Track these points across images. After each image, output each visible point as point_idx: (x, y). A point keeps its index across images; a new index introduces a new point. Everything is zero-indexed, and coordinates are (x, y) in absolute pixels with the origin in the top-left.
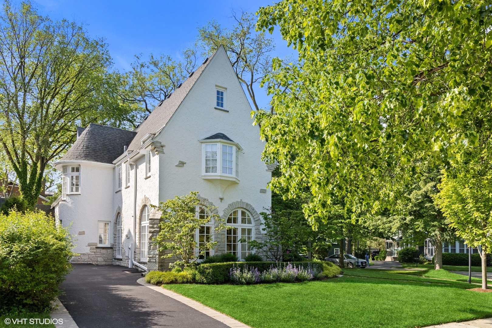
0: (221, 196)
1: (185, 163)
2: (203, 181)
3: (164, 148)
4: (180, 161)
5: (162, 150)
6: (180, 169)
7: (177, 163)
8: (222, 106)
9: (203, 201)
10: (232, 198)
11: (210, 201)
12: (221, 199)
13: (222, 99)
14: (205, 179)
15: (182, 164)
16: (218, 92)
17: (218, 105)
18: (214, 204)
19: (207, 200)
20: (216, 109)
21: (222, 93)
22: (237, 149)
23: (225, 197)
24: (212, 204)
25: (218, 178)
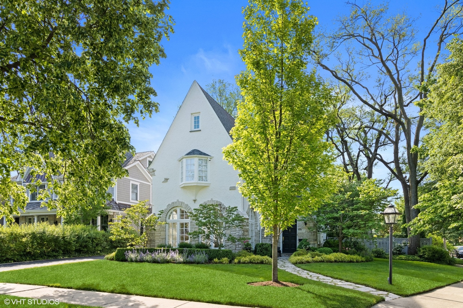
0: (194, 199)
1: (168, 179)
3: (155, 172)
4: (165, 178)
5: (153, 174)
6: (165, 184)
7: (163, 180)
8: (198, 127)
9: (180, 204)
10: (204, 198)
11: (186, 203)
12: (195, 201)
13: (198, 122)
14: (181, 188)
15: (166, 180)
16: (195, 117)
17: (195, 128)
18: (189, 205)
19: (184, 203)
20: (190, 132)
21: (198, 117)
22: (203, 159)
23: (198, 199)
24: (187, 205)
25: (183, 185)
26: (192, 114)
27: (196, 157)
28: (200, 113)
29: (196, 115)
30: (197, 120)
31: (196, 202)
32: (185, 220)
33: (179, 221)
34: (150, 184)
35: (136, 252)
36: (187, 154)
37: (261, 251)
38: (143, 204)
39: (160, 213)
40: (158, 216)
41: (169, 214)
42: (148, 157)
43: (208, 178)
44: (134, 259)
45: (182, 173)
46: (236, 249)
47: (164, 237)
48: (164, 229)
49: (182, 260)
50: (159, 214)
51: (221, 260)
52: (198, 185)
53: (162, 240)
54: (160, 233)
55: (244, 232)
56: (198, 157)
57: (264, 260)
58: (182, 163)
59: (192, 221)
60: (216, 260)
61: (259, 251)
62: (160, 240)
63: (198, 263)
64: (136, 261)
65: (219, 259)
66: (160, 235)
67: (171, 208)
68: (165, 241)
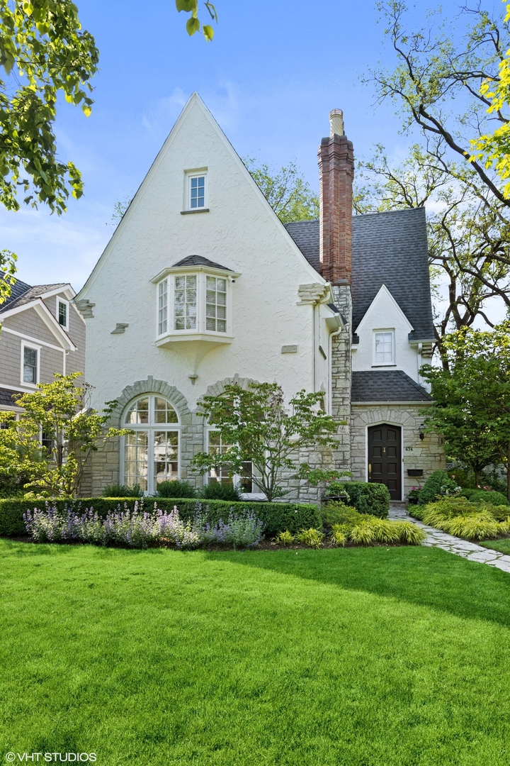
0: (192, 373)
1: (127, 326)
2: (157, 351)
3: (93, 309)
4: (117, 324)
5: (89, 313)
6: (119, 337)
7: (114, 328)
8: (201, 203)
9: (157, 386)
10: (216, 374)
11: (170, 384)
12: (194, 379)
13: (202, 191)
14: (159, 347)
15: (121, 328)
16: (194, 181)
17: (193, 205)
18: (179, 389)
19: (166, 384)
20: (183, 213)
21: (202, 180)
22: (217, 277)
23: (200, 373)
24: (174, 389)
25: (168, 340)
26: (186, 172)
27: (201, 270)
28: (206, 169)
29: (197, 175)
30: (198, 186)
31: (197, 382)
32: (166, 424)
33: (153, 428)
34: (64, 351)
35: (55, 510)
36: (179, 264)
37: (370, 505)
38: (68, 383)
39: (107, 407)
40: (104, 414)
41: (128, 410)
42: (59, 295)
43: (228, 324)
44: (51, 534)
45: (163, 312)
46: (298, 498)
47: (115, 466)
48: (115, 446)
49: (193, 537)
50: (105, 411)
51: (300, 537)
52: (206, 339)
53: (110, 473)
54: (105, 457)
55: (323, 455)
56: (206, 272)
57: (408, 533)
58: (163, 287)
59: (186, 429)
60: (286, 536)
61: (363, 504)
62: (106, 473)
63: (242, 547)
64: (58, 540)
65: (293, 533)
66: (104, 460)
67: (132, 396)
68: (118, 475)
